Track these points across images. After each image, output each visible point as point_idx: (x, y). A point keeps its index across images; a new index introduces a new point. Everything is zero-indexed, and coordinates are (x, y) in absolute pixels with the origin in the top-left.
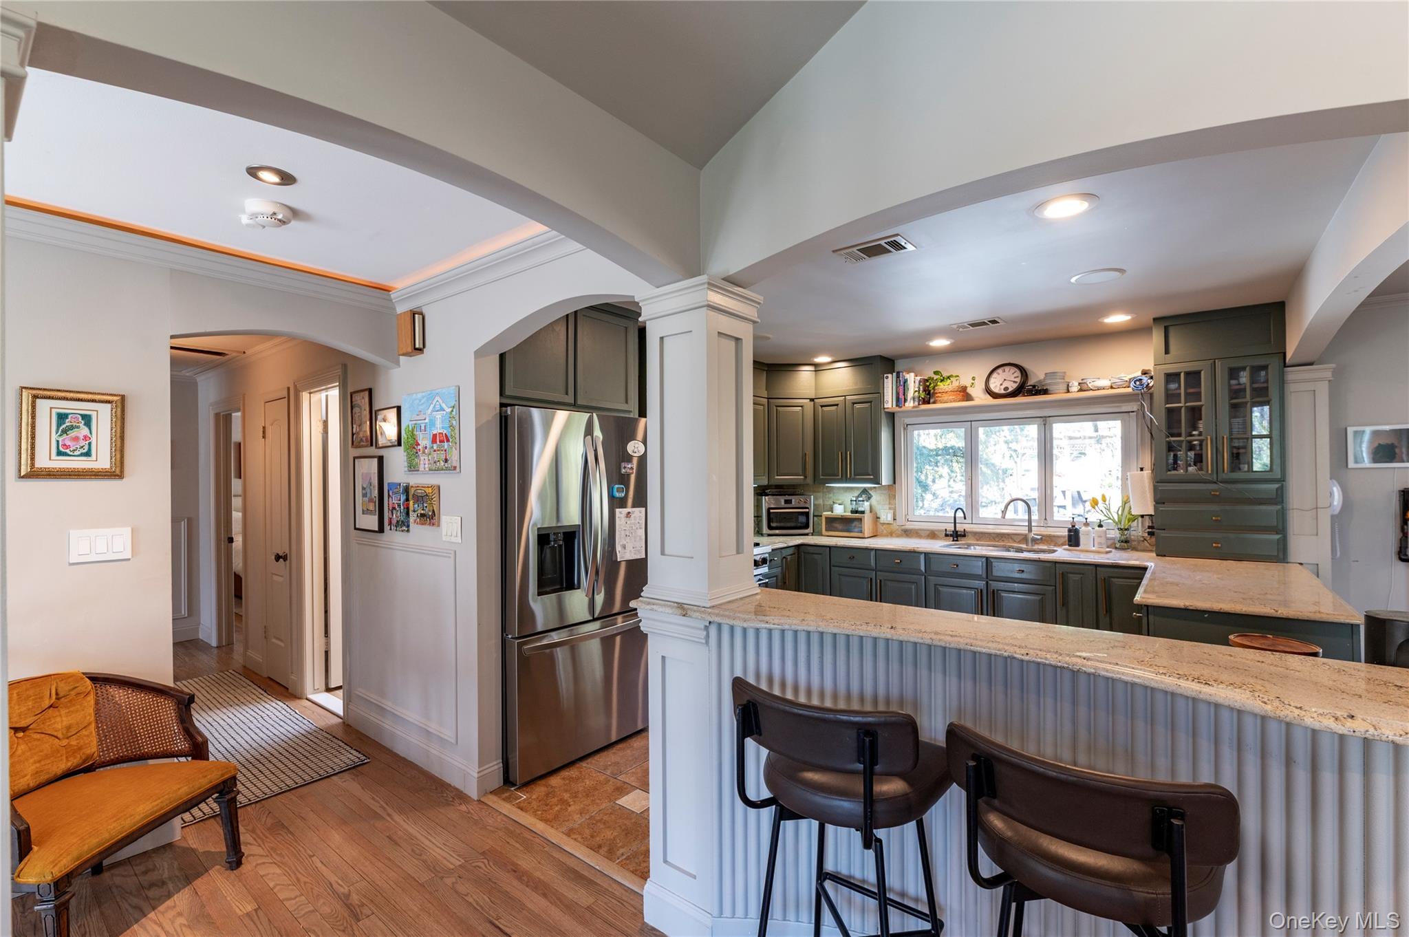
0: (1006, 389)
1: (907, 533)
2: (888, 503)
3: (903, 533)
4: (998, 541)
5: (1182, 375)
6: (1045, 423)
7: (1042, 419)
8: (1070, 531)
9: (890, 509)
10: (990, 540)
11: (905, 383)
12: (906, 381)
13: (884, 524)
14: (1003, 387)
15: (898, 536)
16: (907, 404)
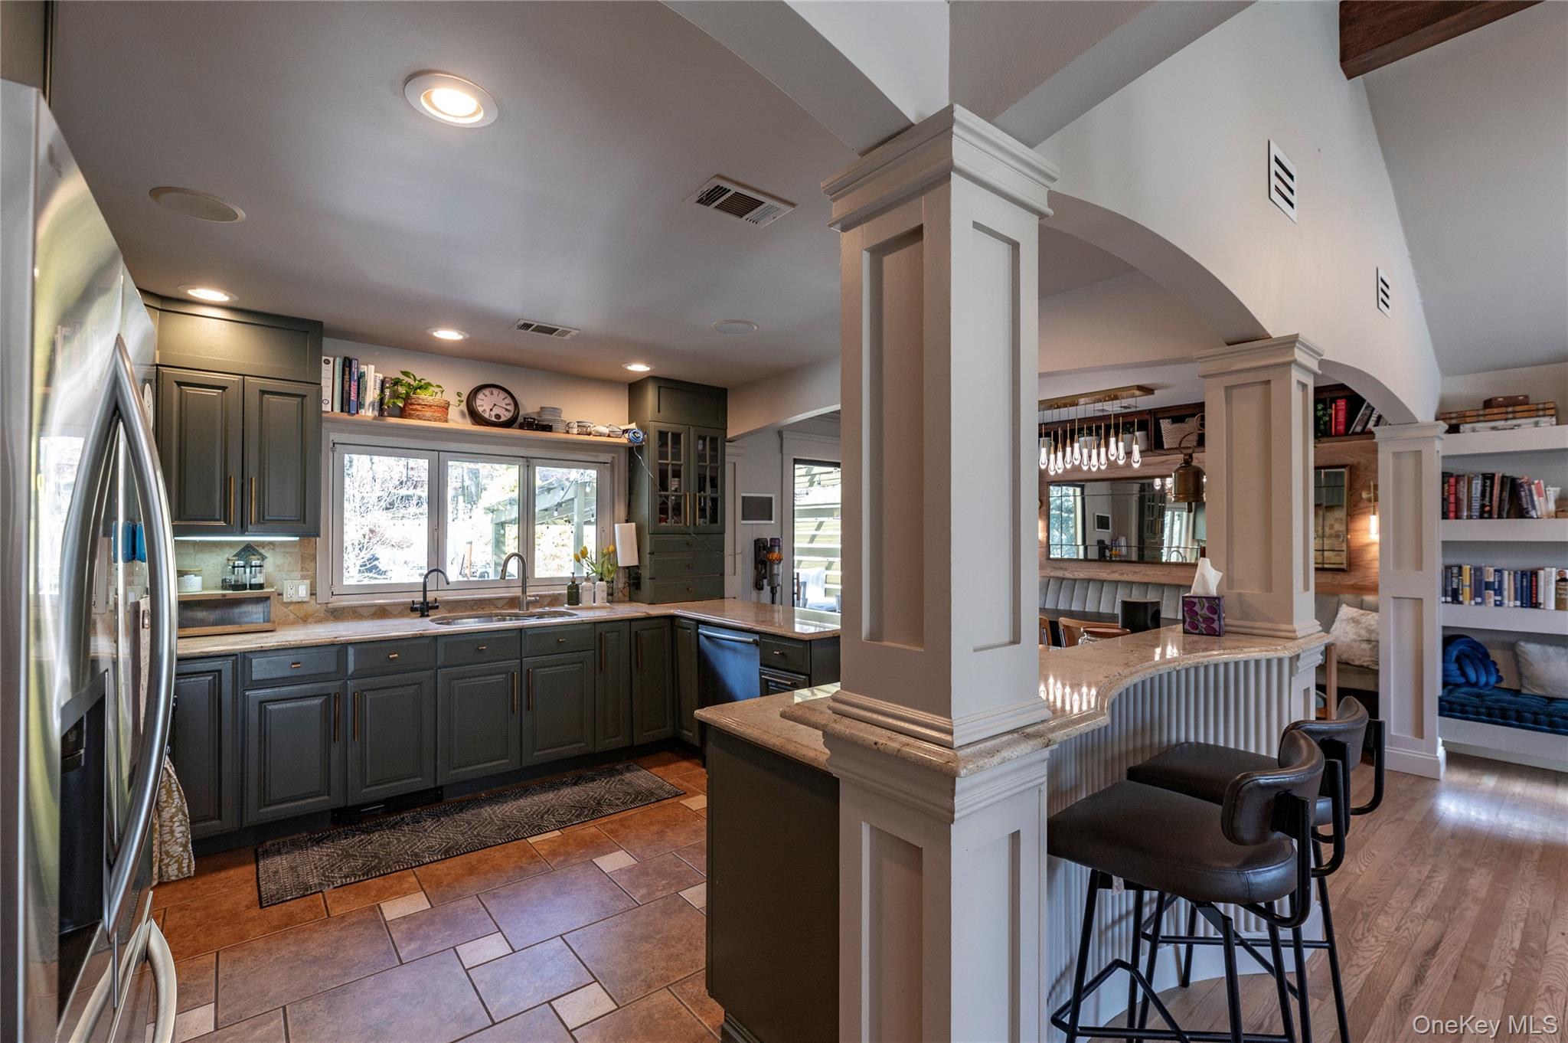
0: (498, 416)
1: (337, 614)
2: (300, 568)
3: (329, 615)
4: (477, 610)
5: (670, 434)
6: (528, 465)
7: (525, 460)
8: (569, 588)
9: (303, 578)
10: (466, 610)
11: (359, 379)
12: (361, 376)
13: (291, 603)
14: (493, 413)
15: (320, 621)
16: (362, 412)
